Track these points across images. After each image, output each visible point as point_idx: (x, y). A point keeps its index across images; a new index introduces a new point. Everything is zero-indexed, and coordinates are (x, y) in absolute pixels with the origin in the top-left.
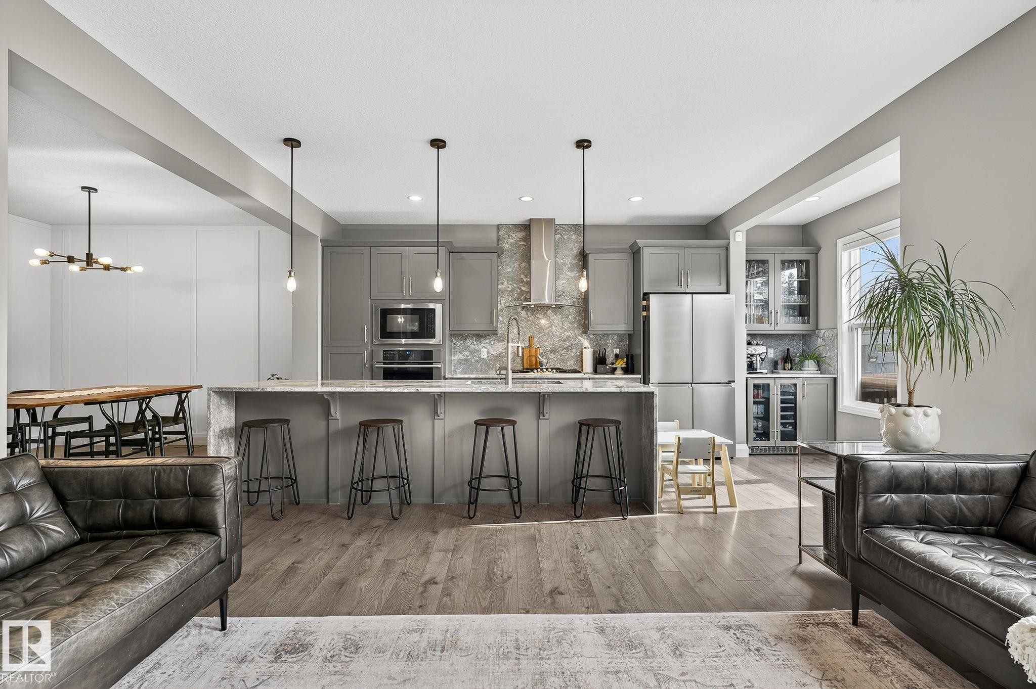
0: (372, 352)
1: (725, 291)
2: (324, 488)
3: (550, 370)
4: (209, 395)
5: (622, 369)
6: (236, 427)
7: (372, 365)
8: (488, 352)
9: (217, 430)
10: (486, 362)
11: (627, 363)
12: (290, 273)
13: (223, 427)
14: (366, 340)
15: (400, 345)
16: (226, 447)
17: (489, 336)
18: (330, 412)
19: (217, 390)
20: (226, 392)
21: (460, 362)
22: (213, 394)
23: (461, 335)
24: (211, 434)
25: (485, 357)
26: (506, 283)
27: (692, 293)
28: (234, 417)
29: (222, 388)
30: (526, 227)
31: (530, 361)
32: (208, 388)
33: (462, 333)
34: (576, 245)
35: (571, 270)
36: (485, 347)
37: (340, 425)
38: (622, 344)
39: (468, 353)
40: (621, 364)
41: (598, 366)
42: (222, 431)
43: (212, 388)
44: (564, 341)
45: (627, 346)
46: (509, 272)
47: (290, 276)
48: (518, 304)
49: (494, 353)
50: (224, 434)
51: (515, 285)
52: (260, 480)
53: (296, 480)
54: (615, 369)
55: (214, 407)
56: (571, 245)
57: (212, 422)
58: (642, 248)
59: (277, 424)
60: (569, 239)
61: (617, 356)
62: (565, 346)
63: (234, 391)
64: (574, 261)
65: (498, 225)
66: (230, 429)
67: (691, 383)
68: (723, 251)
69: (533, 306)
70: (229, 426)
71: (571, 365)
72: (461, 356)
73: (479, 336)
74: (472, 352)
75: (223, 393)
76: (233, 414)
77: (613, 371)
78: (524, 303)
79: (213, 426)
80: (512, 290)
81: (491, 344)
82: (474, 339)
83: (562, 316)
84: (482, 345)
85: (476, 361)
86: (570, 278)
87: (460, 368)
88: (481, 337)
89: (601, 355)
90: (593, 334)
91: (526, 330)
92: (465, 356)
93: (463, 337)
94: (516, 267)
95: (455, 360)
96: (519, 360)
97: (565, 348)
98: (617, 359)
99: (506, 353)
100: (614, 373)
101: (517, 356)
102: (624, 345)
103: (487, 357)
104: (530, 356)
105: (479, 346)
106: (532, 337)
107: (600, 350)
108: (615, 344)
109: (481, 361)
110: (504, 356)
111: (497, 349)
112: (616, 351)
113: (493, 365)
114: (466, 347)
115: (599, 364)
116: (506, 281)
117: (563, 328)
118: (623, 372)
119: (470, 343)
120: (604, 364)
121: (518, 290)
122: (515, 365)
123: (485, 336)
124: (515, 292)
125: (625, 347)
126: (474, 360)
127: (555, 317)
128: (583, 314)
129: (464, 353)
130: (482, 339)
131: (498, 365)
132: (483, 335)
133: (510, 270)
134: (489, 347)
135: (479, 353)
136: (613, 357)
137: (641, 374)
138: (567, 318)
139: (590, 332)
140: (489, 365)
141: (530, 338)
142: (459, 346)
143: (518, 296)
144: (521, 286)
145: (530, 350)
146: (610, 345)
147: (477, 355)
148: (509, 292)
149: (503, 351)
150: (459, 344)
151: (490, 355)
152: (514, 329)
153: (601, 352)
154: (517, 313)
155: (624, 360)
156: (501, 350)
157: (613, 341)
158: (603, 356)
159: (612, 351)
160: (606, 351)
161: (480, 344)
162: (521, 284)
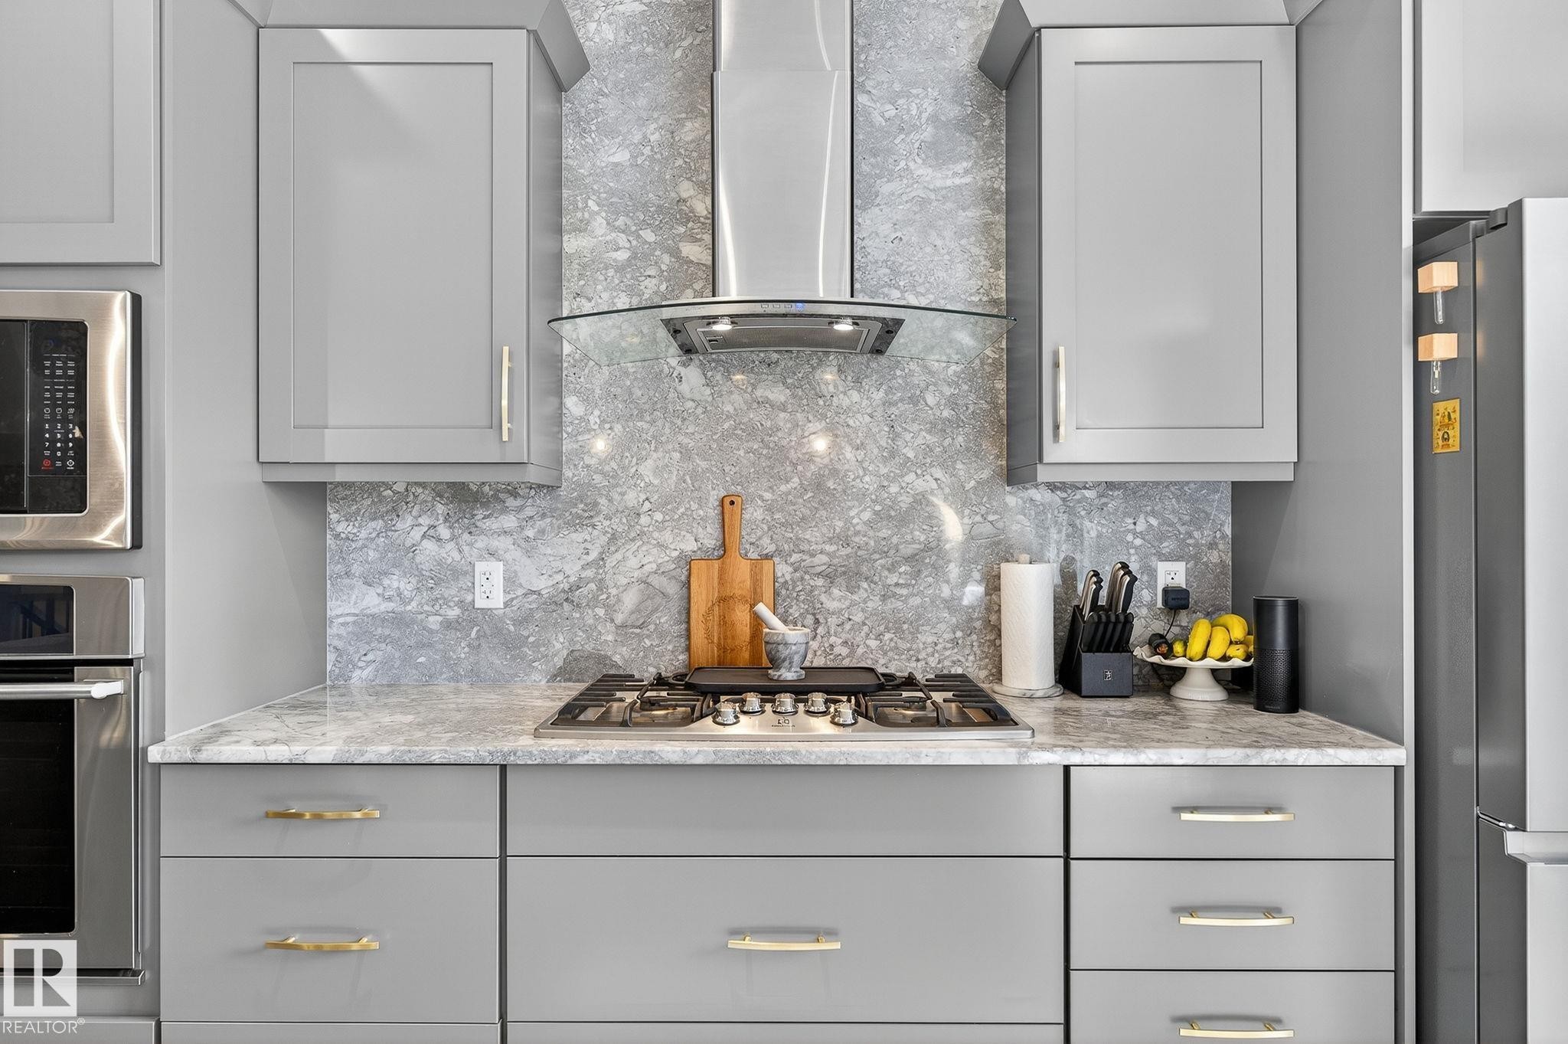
8: (510, 581)
10: (498, 631)
11: (1259, 647)
17: (514, 493)
21: (365, 628)
23: (373, 490)
25: (497, 601)
26: (599, 225)
31: (725, 622)
35: (937, 154)
38: (1203, 536)
40: (1217, 647)
45: (1226, 547)
49: (542, 584)
51: (649, 236)
54: (1178, 675)
61: (1176, 601)
62: (907, 550)
72: (372, 602)
77: (1162, 683)
80: (634, 256)
81: (527, 539)
82: (440, 509)
83: (890, 390)
84: (481, 542)
85: (448, 625)
86: (933, 197)
87: (370, 657)
88: (476, 500)
89: (1103, 601)
90: (1052, 487)
91: (704, 464)
92: (390, 599)
93: (382, 499)
94: (654, 138)
95: (341, 620)
96: (667, 619)
97: (909, 559)
98: (1183, 618)
99: (601, 586)
100: (1169, 693)
101: (658, 600)
102: (1212, 545)
103: (506, 605)
104: (723, 600)
105: (466, 548)
106: (732, 503)
107: (1096, 574)
108: (1162, 537)
109: (473, 622)
110: (595, 598)
111: (558, 564)
112: (1173, 574)
113: (536, 646)
114: (403, 556)
115: (1089, 650)
116: (604, 214)
117: (893, 454)
118: (1218, 694)
119: (417, 534)
120: (1116, 650)
121: (666, 258)
122: (648, 642)
123: (495, 497)
124: (652, 272)
125: (1221, 555)
126: (440, 619)
127: (855, 396)
128: (1001, 385)
129: (386, 582)
130: (480, 513)
131: (559, 646)
132: (486, 488)
133: (622, 157)
134: (515, 554)
135: (465, 582)
136: (1160, 604)
137: (1400, 742)
138: (914, 400)
139: (1043, 474)
140: (512, 645)
141: (727, 504)
142: (365, 546)
143: (663, 287)
144: (682, 237)
145: (722, 572)
146: (1138, 542)
147: (450, 592)
148: (621, 269)
149: (589, 573)
150: (363, 534)
151: (520, 592)
152: (641, 460)
153: (1105, 585)
154: (658, 377)
155: (1238, 627)
156: (578, 567)
157: (1154, 522)
158: (1111, 604)
159: (1152, 573)
160: (1127, 579)
161: (466, 536)
162: (682, 230)
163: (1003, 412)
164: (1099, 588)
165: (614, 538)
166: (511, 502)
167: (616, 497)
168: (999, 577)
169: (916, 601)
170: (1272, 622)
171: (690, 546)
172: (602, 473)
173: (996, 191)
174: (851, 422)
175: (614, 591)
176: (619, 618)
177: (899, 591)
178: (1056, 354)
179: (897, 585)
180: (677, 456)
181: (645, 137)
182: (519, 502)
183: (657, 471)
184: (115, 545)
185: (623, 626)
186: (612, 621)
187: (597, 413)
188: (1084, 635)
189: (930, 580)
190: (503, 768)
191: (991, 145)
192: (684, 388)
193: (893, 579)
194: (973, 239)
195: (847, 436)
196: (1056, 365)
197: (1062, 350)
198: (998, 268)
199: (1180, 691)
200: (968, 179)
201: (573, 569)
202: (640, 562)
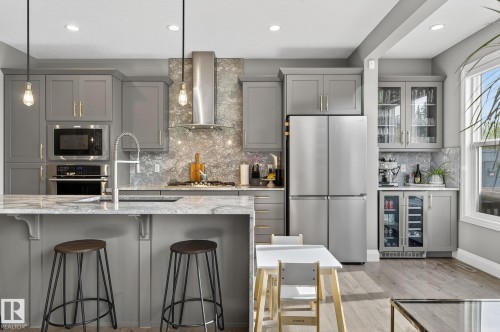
1: (360, 113)
8: (161, 167)
10: (158, 176)
11: (276, 178)
17: (161, 153)
21: (137, 175)
25: (158, 171)
27: (328, 115)
30: (190, 60)
34: (236, 75)
35: (231, 97)
36: (158, 163)
39: (143, 168)
40: (271, 177)
41: (253, 179)
44: (226, 157)
45: (279, 162)
49: (166, 168)
56: (231, 76)
58: (285, 76)
60: (230, 70)
62: (226, 162)
65: (169, 59)
67: (327, 196)
68: (357, 78)
69: (194, 127)
73: (153, 154)
74: (147, 167)
77: (266, 184)
81: (164, 160)
82: (149, 155)
84: (156, 161)
85: (150, 175)
86: (231, 104)
87: (137, 180)
89: (255, 170)
91: (193, 148)
92: (141, 170)
96: (187, 174)
101: (185, 171)
105: (153, 162)
106: (198, 155)
108: (269, 160)
109: (154, 174)
110: (175, 170)
111: (169, 165)
113: (165, 178)
114: (143, 163)
119: (145, 159)
120: (258, 178)
127: (218, 137)
130: (155, 156)
131: (169, 178)
132: (157, 152)
134: (162, 163)
135: (153, 168)
137: (284, 187)
140: (161, 179)
145: (196, 166)
148: (179, 115)
152: (182, 148)
155: (274, 175)
156: (172, 165)
160: (257, 166)
165: (178, 160)
167: (178, 153)
170: (278, 173)
171: (190, 162)
173: (241, 103)
175: (178, 169)
180: (188, 147)
184: (107, 160)
186: (178, 174)
187: (174, 139)
191: (241, 95)
192: (189, 135)
198: (241, 116)
200: (237, 101)
202: (182, 165)
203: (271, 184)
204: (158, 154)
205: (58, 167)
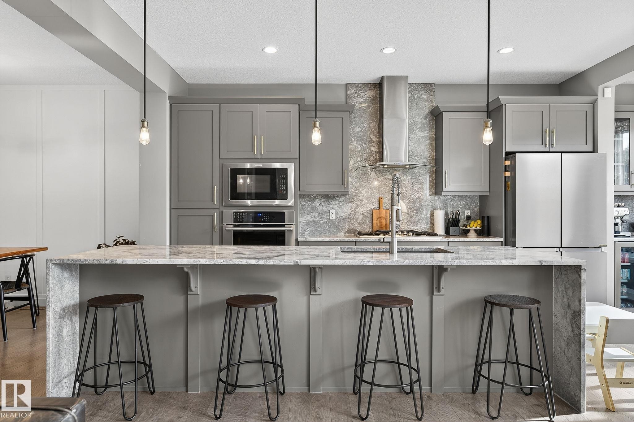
0: (222, 213)
1: (591, 150)
2: (182, 375)
3: (406, 233)
4: (48, 267)
5: (476, 231)
6: (81, 304)
7: (222, 227)
8: (337, 213)
9: (58, 310)
10: (334, 224)
11: (482, 225)
12: (143, 122)
13: (65, 305)
14: (215, 201)
15: (247, 206)
16: (69, 328)
17: (338, 197)
18: (190, 286)
19: (57, 262)
20: (68, 264)
21: (308, 223)
22: (53, 266)
23: (309, 196)
24: (51, 314)
25: (334, 218)
26: (354, 143)
27: (562, 153)
28: (78, 292)
29: (64, 260)
30: (378, 86)
31: (380, 222)
32: (47, 259)
33: (311, 193)
34: (427, 104)
35: (421, 129)
36: (333, 209)
37: (200, 302)
38: (474, 205)
39: (316, 215)
40: (475, 225)
41: (451, 228)
42: (64, 310)
43: (51, 260)
44: (414, 202)
45: (478, 208)
46: (358, 132)
47: (143, 126)
48: (367, 165)
49: (343, 215)
50: (66, 312)
51: (364, 145)
52: (109, 366)
53: (150, 366)
54: (468, 231)
55: (55, 282)
56: (421, 104)
57: (52, 300)
58: (504, 106)
59: (129, 304)
60: (419, 98)
61: (468, 218)
62: (415, 208)
63: (78, 262)
64: (424, 121)
65: (347, 84)
66: (74, 306)
67: (559, 248)
68: (589, 108)
69: (386, 166)
70: (72, 302)
71: (423, 227)
72: (309, 218)
73: (328, 197)
74: (320, 214)
75: (65, 266)
76: (77, 288)
77: (465, 233)
78: (378, 164)
79: (53, 305)
80: (361, 150)
81: (340, 206)
82: (323, 199)
83: (412, 176)
84: (331, 206)
85: (324, 223)
86: (421, 138)
87: (308, 229)
88: (330, 198)
89: (454, 217)
90: (444, 196)
91: (375, 191)
92: (313, 218)
93: (311, 198)
94: (365, 126)
95: (303, 222)
96: (368, 221)
97: (416, 210)
98: (470, 221)
99: (355, 215)
100: (466, 235)
101: (366, 218)
102: (476, 207)
103: (336, 218)
104: (380, 218)
105: (328, 207)
106: (381, 199)
107: (453, 212)
108: (466, 206)
109: (329, 222)
110: (354, 218)
111: (346, 211)
112: (468, 213)
113: (342, 227)
114: (315, 209)
115: (451, 226)
116: (355, 141)
117: (413, 189)
118: (476, 234)
119: (318, 204)
120: (457, 227)
121: (368, 150)
122: (364, 226)
123: (334, 197)
124: (365, 153)
125: (477, 209)
126: (323, 222)
127: (405, 177)
128: (434, 175)
129: (312, 214)
130: (331, 200)
131: (347, 227)
132: (332, 196)
133: (359, 130)
134: (338, 208)
135: (328, 214)
136: (465, 219)
137: (502, 237)
138: (417, 178)
139: (443, 193)
140: (337, 227)
141: (380, 200)
142: (307, 207)
143: (367, 156)
144: (371, 146)
145: (380, 212)
146: (461, 206)
147: (325, 216)
148: (359, 152)
149: (352, 213)
150: (307, 205)
151: (339, 216)
152: (363, 190)
153: (454, 214)
154: (366, 173)
155: (479, 222)
156: (350, 211)
157: (464, 203)
158: (455, 217)
159: (464, 213)
160: (459, 213)
161: (328, 205)
162: (371, 144)
163: (434, 181)
164: (453, 214)
165: (357, 205)
166: (337, 198)
167: (358, 197)
168: (434, 213)
169: (417, 218)
170: (484, 220)
171: (372, 207)
172: (355, 193)
173: (433, 137)
174: (404, 183)
175: (357, 216)
176: (358, 222)
177: (414, 216)
178: (446, 171)
179: (413, 215)
180: (370, 189)
181: (364, 126)
182: (339, 198)
183: (366, 192)
184: (292, 205)
185: (360, 223)
186: (357, 222)
187: (354, 181)
188: (450, 223)
189: (420, 214)
190: (356, 242)
191: (432, 128)
192: (371, 176)
193: (413, 214)
194: (429, 147)
195: (403, 185)
196: (446, 174)
197: (447, 171)
198: (433, 152)
199: (469, 234)
200: (428, 134)
201: (349, 211)
202: (363, 210)
203: (472, 234)
204: (334, 198)
205: (235, 213)
